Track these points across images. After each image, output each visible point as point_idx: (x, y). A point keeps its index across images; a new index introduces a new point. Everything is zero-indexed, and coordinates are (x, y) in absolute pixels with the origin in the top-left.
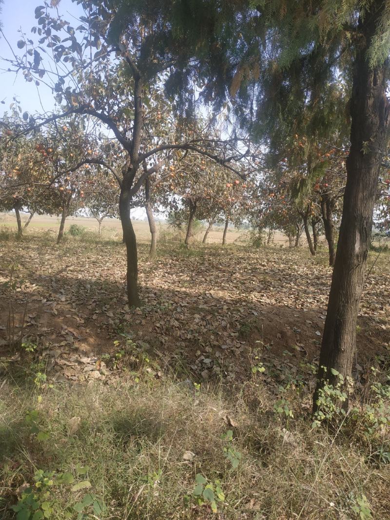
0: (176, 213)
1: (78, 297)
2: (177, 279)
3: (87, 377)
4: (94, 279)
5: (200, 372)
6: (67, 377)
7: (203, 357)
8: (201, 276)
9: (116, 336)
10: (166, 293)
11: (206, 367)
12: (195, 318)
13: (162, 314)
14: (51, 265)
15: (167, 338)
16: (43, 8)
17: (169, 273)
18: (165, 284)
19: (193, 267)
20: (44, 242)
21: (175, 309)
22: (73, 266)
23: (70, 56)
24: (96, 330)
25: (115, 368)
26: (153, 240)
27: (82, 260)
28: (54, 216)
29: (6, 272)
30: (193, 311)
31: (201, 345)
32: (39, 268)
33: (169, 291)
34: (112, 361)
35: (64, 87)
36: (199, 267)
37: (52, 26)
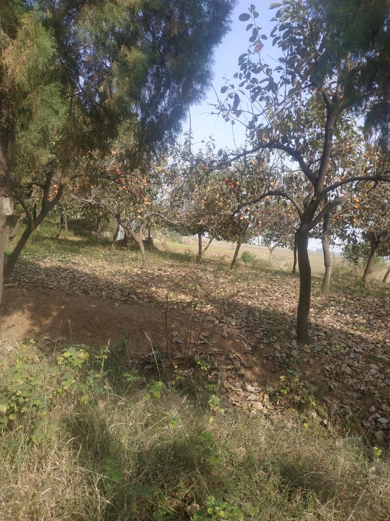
0: (354, 248)
1: (247, 323)
2: (351, 320)
3: (250, 406)
4: (263, 308)
5: (373, 432)
6: (231, 401)
7: (378, 415)
8: (380, 321)
9: (281, 370)
10: (338, 335)
11: (381, 428)
12: (371, 368)
13: (333, 357)
14: (224, 288)
15: (336, 384)
16: (246, 55)
17: (341, 312)
18: (337, 324)
19: (371, 309)
20: (219, 266)
21: (348, 354)
22: (244, 292)
23: (265, 95)
24: (262, 360)
25: (278, 403)
26: (326, 274)
27: (253, 286)
28: (230, 243)
29: (187, 290)
30: (370, 360)
31: (376, 400)
32: (214, 290)
33: (342, 332)
34: (275, 395)
35: (257, 124)
36: (378, 309)
37: (252, 70)
